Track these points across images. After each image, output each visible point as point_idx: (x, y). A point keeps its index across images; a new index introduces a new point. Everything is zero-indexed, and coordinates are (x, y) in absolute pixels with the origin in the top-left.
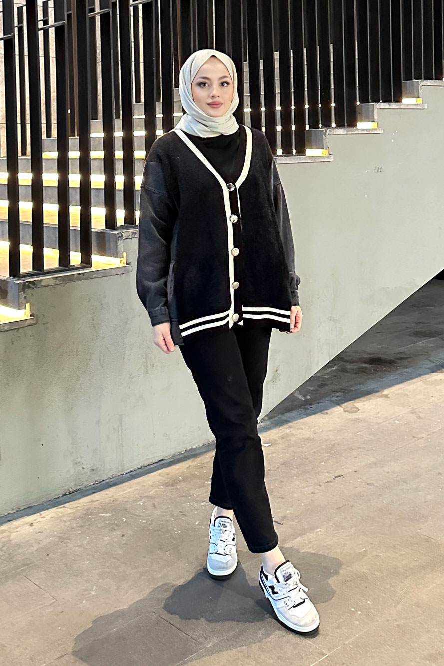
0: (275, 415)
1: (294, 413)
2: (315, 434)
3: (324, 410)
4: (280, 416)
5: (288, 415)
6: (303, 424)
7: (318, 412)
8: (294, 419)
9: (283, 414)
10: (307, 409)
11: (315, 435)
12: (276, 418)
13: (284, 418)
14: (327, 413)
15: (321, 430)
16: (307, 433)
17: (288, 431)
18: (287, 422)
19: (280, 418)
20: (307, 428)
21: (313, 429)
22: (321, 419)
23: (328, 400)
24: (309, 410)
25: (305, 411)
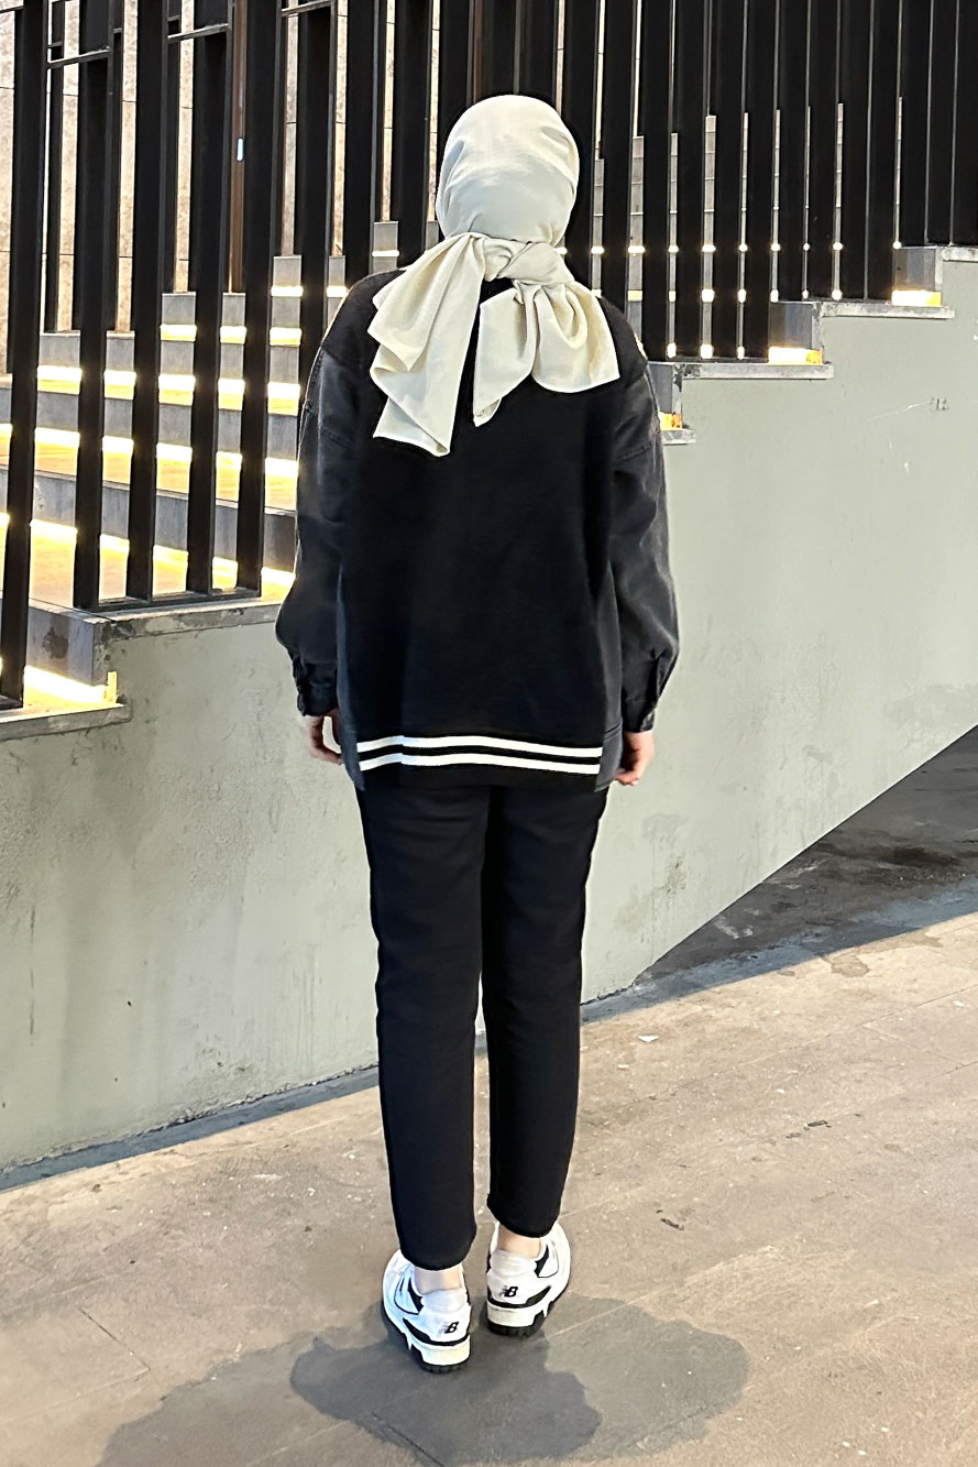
0: (667, 970)
1: (713, 968)
2: (763, 1019)
3: (783, 965)
4: (680, 973)
5: (699, 971)
6: (736, 995)
7: (771, 969)
8: (714, 981)
9: (688, 968)
10: (744, 960)
11: (762, 1023)
12: (673, 977)
13: (688, 978)
14: (792, 974)
15: (777, 1012)
16: (744, 1017)
17: (698, 1009)
18: (696, 987)
19: (681, 977)
20: (744, 1004)
21: (758, 1009)
22: (777, 987)
23: (795, 943)
24: (750, 964)
25: (740, 965)
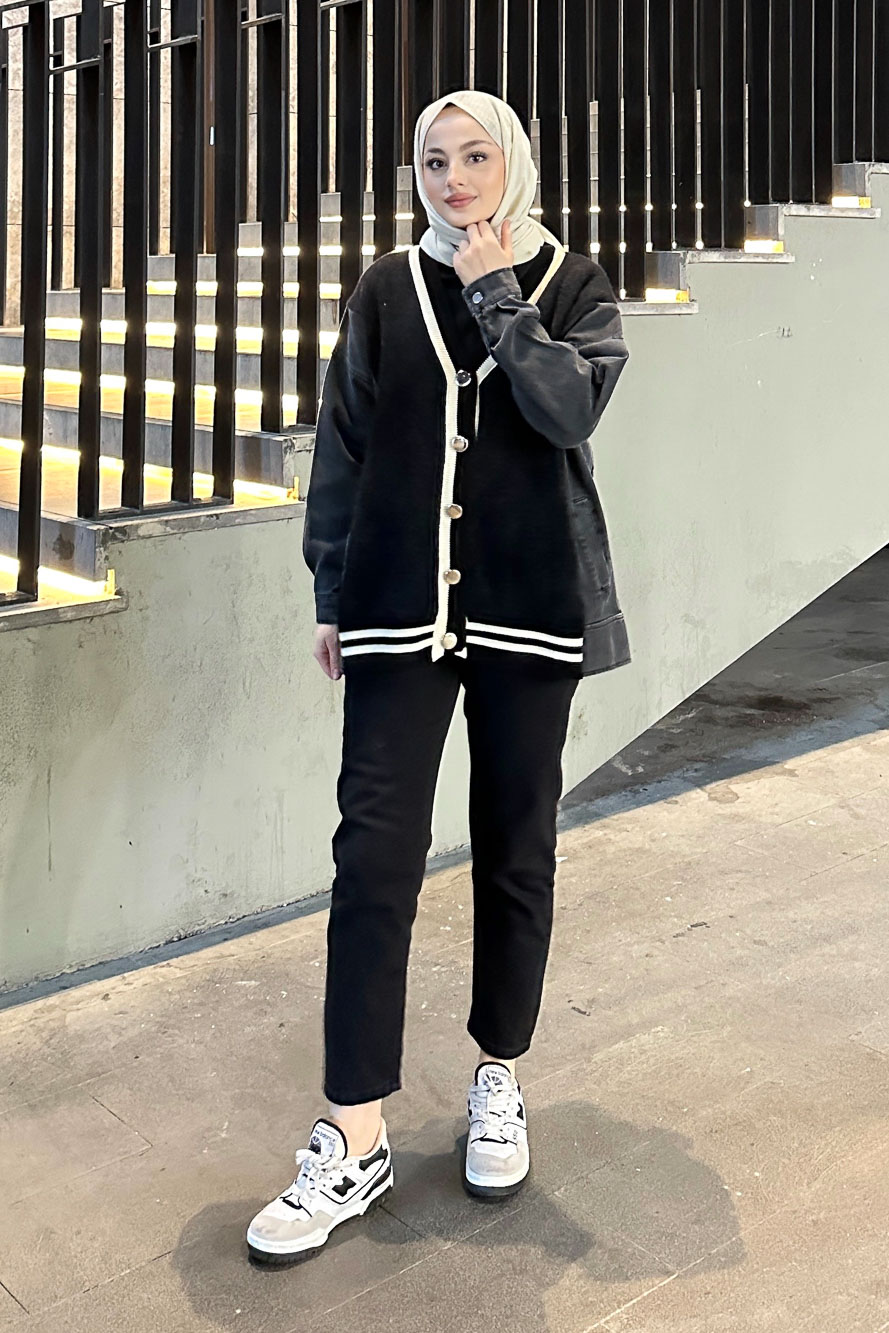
0: (575, 802)
1: (612, 800)
2: (653, 841)
3: (670, 795)
4: (584, 804)
5: (600, 802)
6: (631, 821)
7: (659, 799)
8: (614, 810)
9: (591, 800)
10: (637, 792)
11: (653, 845)
12: (578, 808)
13: (592, 808)
14: (676, 802)
15: (664, 834)
16: (638, 839)
17: (600, 833)
18: (598, 816)
19: (586, 808)
20: (637, 829)
21: (649, 833)
22: (665, 813)
23: (678, 777)
24: (643, 796)
25: (634, 797)
